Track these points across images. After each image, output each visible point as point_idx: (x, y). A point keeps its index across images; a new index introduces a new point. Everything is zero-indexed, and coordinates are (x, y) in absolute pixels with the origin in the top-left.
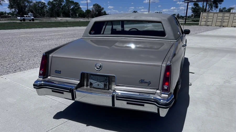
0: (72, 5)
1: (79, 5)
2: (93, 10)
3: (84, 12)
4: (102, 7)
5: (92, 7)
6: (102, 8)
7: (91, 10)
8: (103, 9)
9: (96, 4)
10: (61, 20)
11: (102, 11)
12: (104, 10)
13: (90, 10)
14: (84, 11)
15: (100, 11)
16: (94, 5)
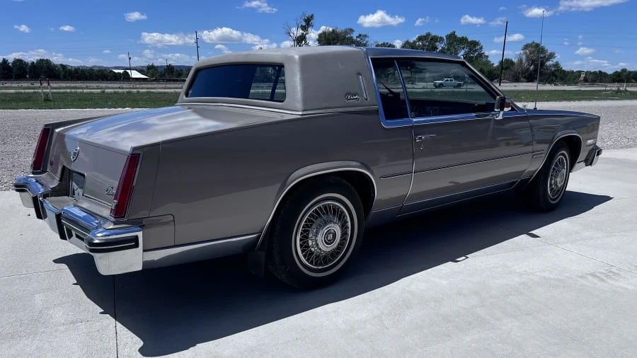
0: (463, 48)
1: (481, 48)
2: (520, 61)
3: (495, 65)
4: (549, 52)
5: (519, 52)
6: (551, 54)
7: (515, 60)
8: (552, 56)
9: (534, 43)
10: (424, 88)
11: (549, 63)
12: (555, 60)
13: (512, 61)
14: (493, 64)
15: (543, 64)
16: (526, 47)
